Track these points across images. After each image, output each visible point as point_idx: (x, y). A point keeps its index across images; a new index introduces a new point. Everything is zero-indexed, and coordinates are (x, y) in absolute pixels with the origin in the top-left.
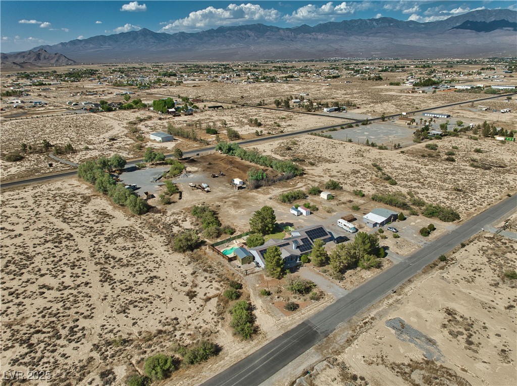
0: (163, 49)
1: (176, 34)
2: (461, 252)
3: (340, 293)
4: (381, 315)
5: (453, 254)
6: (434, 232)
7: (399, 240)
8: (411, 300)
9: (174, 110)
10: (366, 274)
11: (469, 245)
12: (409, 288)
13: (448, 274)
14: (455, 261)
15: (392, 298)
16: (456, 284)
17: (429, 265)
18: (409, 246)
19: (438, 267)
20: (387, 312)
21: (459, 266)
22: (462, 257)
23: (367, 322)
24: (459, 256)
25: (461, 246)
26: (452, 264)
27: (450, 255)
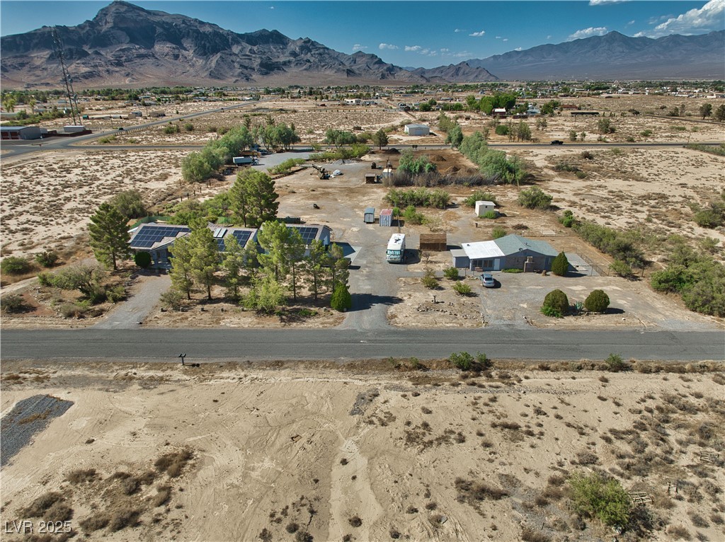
2: (574, 378)
3: (117, 323)
4: (64, 382)
5: (536, 369)
6: (597, 316)
7: (459, 300)
8: (183, 392)
9: (504, 110)
10: (239, 321)
11: (646, 375)
12: (242, 374)
13: (404, 396)
14: (499, 384)
15: (163, 371)
16: (363, 425)
17: (406, 360)
18: (453, 316)
19: (419, 373)
20: (88, 384)
21: (485, 397)
22: (549, 385)
23: (18, 378)
24: (547, 381)
25: (608, 365)
26: (473, 384)
27: (522, 368)
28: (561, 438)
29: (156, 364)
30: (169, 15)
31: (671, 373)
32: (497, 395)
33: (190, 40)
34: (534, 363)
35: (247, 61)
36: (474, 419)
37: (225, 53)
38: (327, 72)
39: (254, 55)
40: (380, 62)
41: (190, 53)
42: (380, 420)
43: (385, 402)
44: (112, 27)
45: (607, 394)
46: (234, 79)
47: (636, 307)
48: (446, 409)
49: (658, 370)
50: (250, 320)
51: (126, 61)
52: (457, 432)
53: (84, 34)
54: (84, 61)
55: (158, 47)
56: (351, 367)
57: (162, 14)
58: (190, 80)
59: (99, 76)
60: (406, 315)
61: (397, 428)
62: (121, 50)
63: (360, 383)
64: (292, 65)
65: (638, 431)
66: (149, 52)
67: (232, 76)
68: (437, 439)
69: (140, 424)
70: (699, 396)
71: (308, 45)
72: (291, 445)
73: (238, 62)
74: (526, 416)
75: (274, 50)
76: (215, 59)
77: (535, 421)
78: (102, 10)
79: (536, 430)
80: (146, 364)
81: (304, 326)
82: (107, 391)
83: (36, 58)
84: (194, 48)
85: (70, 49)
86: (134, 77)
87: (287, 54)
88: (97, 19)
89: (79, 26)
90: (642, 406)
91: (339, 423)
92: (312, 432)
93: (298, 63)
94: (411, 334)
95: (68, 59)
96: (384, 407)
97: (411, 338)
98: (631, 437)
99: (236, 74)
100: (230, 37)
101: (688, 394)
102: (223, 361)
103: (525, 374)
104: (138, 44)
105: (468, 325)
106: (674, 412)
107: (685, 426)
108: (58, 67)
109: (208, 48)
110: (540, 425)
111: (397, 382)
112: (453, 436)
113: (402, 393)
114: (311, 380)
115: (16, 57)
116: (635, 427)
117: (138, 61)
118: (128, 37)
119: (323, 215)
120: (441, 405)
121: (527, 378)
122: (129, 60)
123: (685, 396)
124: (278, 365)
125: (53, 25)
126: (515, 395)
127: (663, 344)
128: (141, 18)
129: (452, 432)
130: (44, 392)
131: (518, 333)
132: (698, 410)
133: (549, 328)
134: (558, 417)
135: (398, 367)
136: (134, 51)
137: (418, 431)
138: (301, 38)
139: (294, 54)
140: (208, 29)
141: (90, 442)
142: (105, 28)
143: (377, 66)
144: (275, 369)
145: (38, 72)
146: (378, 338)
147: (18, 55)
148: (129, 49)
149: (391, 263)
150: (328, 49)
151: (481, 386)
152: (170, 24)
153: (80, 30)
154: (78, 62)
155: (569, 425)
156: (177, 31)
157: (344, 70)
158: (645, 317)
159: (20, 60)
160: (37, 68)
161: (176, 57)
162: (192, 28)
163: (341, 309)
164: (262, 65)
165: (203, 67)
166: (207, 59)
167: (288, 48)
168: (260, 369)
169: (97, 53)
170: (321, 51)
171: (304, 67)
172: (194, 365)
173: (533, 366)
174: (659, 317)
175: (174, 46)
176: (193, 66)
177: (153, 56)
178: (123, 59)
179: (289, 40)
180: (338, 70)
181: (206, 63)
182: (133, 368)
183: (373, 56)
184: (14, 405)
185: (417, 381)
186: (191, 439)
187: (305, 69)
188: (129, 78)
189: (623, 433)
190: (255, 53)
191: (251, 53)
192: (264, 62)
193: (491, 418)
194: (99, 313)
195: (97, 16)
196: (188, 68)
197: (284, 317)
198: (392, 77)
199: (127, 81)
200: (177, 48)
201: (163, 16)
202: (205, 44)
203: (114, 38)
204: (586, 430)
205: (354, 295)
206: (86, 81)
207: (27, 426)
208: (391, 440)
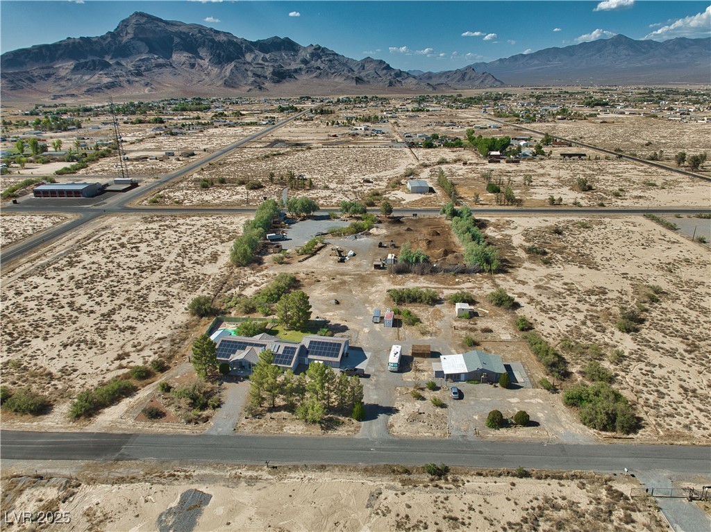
0: (640, 65)
1: (669, 41)
2: (495, 482)
3: (221, 429)
4: (203, 479)
5: (474, 474)
6: (521, 429)
7: (434, 411)
8: (271, 488)
9: (498, 153)
10: (295, 428)
11: (539, 481)
12: (303, 475)
13: (396, 494)
14: (451, 486)
15: (257, 471)
16: (373, 515)
17: (397, 466)
18: (429, 426)
19: (406, 476)
20: (216, 481)
21: (443, 496)
22: (480, 487)
23: (174, 475)
24: (479, 484)
25: (517, 473)
26: (437, 486)
27: (466, 474)
28: (479, 527)
29: (251, 466)
30: (185, 24)
31: (554, 480)
32: (449, 495)
33: (205, 49)
34: (474, 470)
35: (260, 69)
36: (434, 513)
37: (239, 62)
38: (337, 79)
39: (266, 64)
40: (388, 68)
41: (206, 62)
42: (382, 512)
43: (386, 498)
44: (132, 38)
45: (512, 495)
46: (248, 88)
47: (548, 420)
48: (419, 504)
49: (547, 477)
50: (302, 428)
51: (145, 70)
52: (424, 522)
53: (106, 45)
54: (106, 72)
55: (175, 57)
56: (366, 470)
57: (179, 24)
58: (206, 89)
59: (120, 86)
60: (400, 425)
61: (391, 518)
62: (140, 60)
63: (372, 484)
64: (303, 73)
65: (523, 523)
66: (167, 61)
67: (246, 84)
68: (413, 527)
69: (252, 512)
70: (564, 498)
71: (318, 52)
72: (335, 529)
73: (252, 71)
74: (463, 511)
75: (286, 57)
76: (229, 67)
77: (467, 515)
78: (123, 21)
79: (467, 521)
80: (245, 465)
81: (336, 433)
82: (228, 487)
83: (61, 69)
84: (210, 57)
85: (93, 61)
86: (152, 86)
87: (298, 61)
88: (119, 30)
89: (102, 37)
90: (528, 506)
91: (360, 514)
92: (345, 519)
93: (309, 71)
94: (402, 443)
95: (92, 70)
96: (384, 502)
97: (402, 447)
98: (518, 527)
99: (249, 82)
100: (244, 45)
101: (558, 497)
102: (291, 464)
103: (468, 479)
104: (156, 54)
105: (438, 434)
106: (547, 509)
107: (550, 520)
108: (81, 77)
109: (223, 57)
110: (470, 518)
111: (392, 483)
112: (421, 525)
113: (395, 492)
114: (343, 480)
115: (43, 68)
116: (522, 521)
117: (156, 70)
118: (147, 47)
119: (342, 311)
120: (417, 502)
121: (468, 481)
122: (148, 70)
123: (556, 498)
124: (322, 468)
125: (77, 37)
126: (459, 496)
127: (556, 456)
128: (160, 29)
129: (421, 522)
130: (194, 487)
131: (469, 444)
132: (562, 508)
133: (489, 438)
134: (481, 512)
135: (394, 471)
136: (153, 61)
137: (403, 520)
138: (312, 45)
139: (305, 62)
140: (223, 38)
141: (229, 524)
142: (125, 39)
143: (385, 71)
144: (321, 471)
145: (63, 83)
146: (382, 447)
147: (44, 66)
148: (148, 59)
149: (391, 371)
150: (337, 55)
151: (441, 488)
152: (187, 34)
153: (102, 42)
154: (100, 73)
155: (485, 518)
156: (193, 41)
157: (353, 78)
158: (551, 430)
159: (46, 71)
160: (62, 78)
161: (193, 66)
162: (208, 37)
163: (359, 420)
164: (274, 73)
165: (218, 75)
166: (222, 68)
167: (299, 55)
168: (312, 471)
169: (118, 64)
170: (331, 57)
171: (314, 75)
172: (274, 467)
173: (473, 473)
174: (561, 430)
175: (190, 55)
176: (208, 74)
177: (171, 66)
178: (143, 68)
179: (300, 47)
180: (348, 78)
181: (221, 72)
182: (239, 468)
183: (381, 62)
184: (179, 497)
185: (404, 483)
186: (281, 523)
187: (316, 77)
188: (149, 88)
189: (514, 525)
190: (267, 61)
191: (264, 61)
192: (276, 70)
193: (443, 512)
194: (206, 420)
195: (118, 27)
196: (204, 77)
197: (323, 425)
198: (400, 85)
199: (147, 90)
200: (193, 57)
201: (180, 26)
202: (219, 54)
203: (134, 48)
204: (495, 522)
205: (367, 405)
206: (108, 91)
207: (192, 512)
208: (388, 527)
